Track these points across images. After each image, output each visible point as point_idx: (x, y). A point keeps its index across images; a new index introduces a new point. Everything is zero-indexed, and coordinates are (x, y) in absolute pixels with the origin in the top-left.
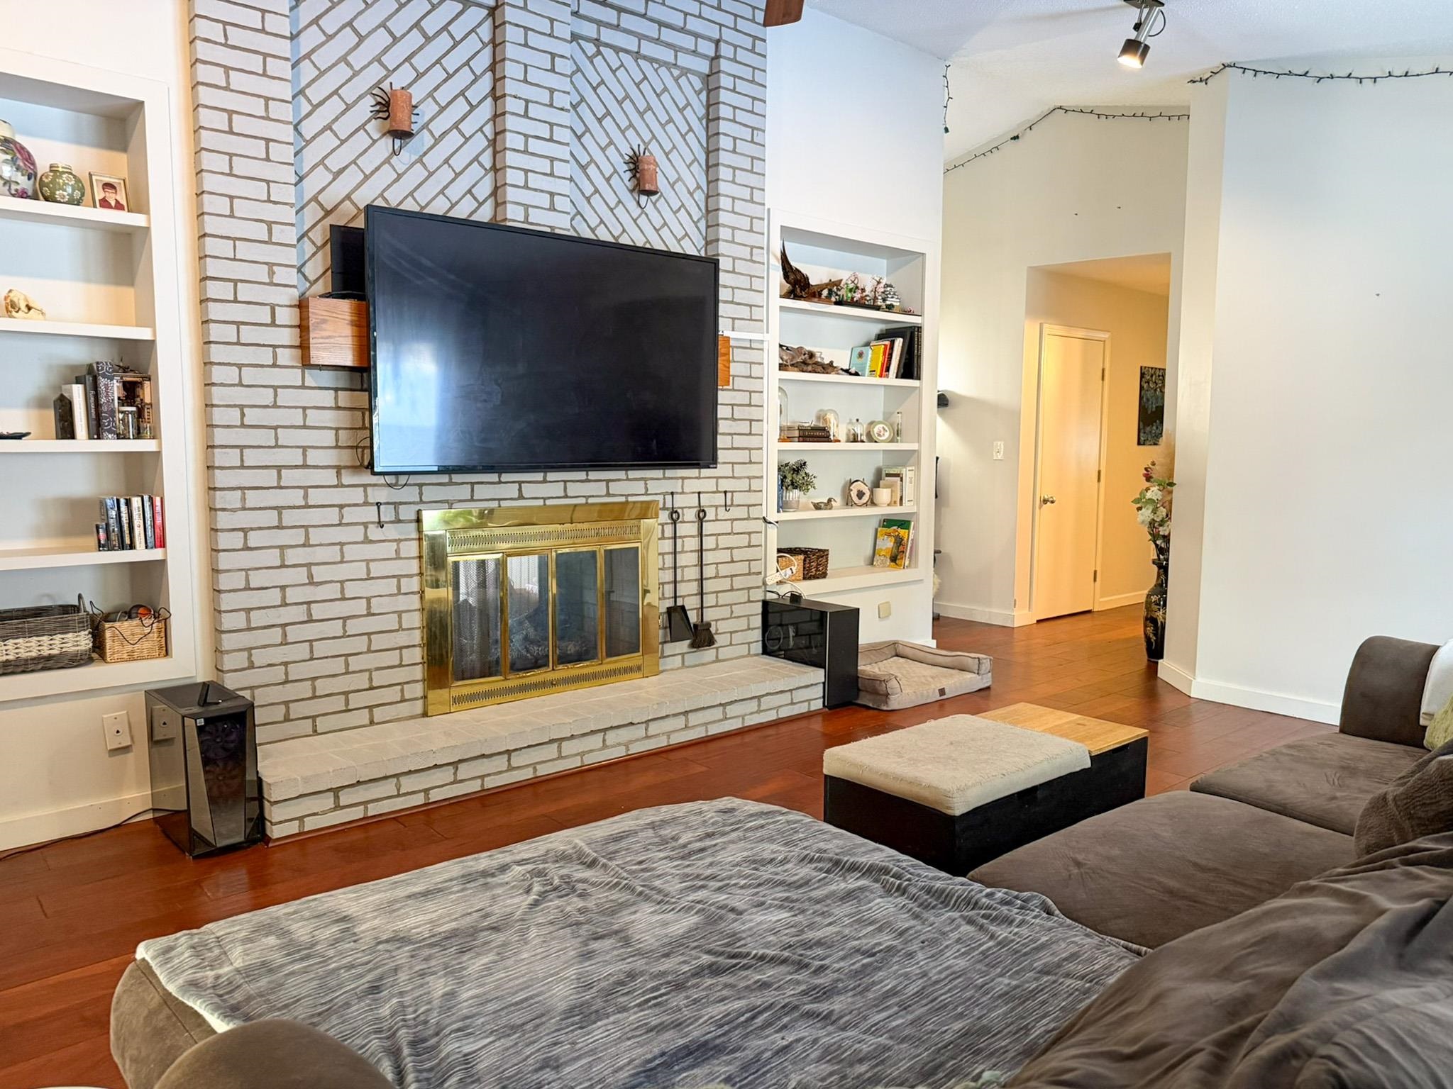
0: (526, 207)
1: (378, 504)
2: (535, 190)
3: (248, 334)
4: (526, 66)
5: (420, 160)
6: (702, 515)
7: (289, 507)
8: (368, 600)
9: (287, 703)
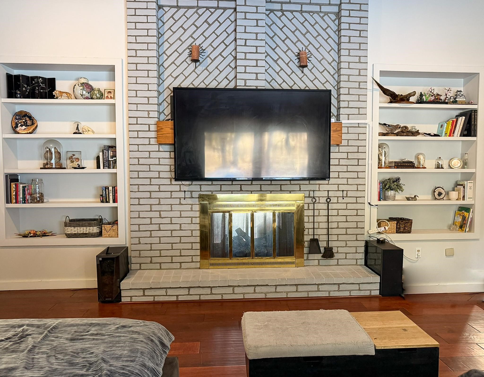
0: (245, 80)
1: (185, 191)
2: (249, 73)
3: (141, 134)
4: (245, 26)
5: (206, 69)
6: (328, 200)
7: (154, 191)
8: (180, 224)
9: (151, 257)
